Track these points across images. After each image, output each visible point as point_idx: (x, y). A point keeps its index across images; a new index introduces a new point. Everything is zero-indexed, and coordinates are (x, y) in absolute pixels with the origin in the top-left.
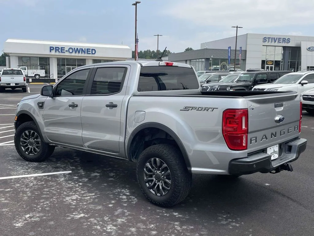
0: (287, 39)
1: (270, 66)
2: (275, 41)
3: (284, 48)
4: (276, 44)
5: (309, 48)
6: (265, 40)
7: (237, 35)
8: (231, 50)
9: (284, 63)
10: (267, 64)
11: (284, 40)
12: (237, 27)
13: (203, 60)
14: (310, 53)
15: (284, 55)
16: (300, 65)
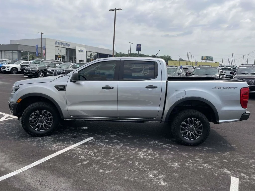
0: (68, 44)
1: (59, 58)
2: (62, 45)
3: (67, 49)
4: (62, 46)
5: (80, 50)
6: (56, 43)
7: (42, 38)
8: (38, 47)
9: (67, 57)
10: (58, 57)
11: (67, 44)
12: (41, 33)
13: (17, 52)
14: (80, 53)
15: (67, 53)
16: (76, 59)
